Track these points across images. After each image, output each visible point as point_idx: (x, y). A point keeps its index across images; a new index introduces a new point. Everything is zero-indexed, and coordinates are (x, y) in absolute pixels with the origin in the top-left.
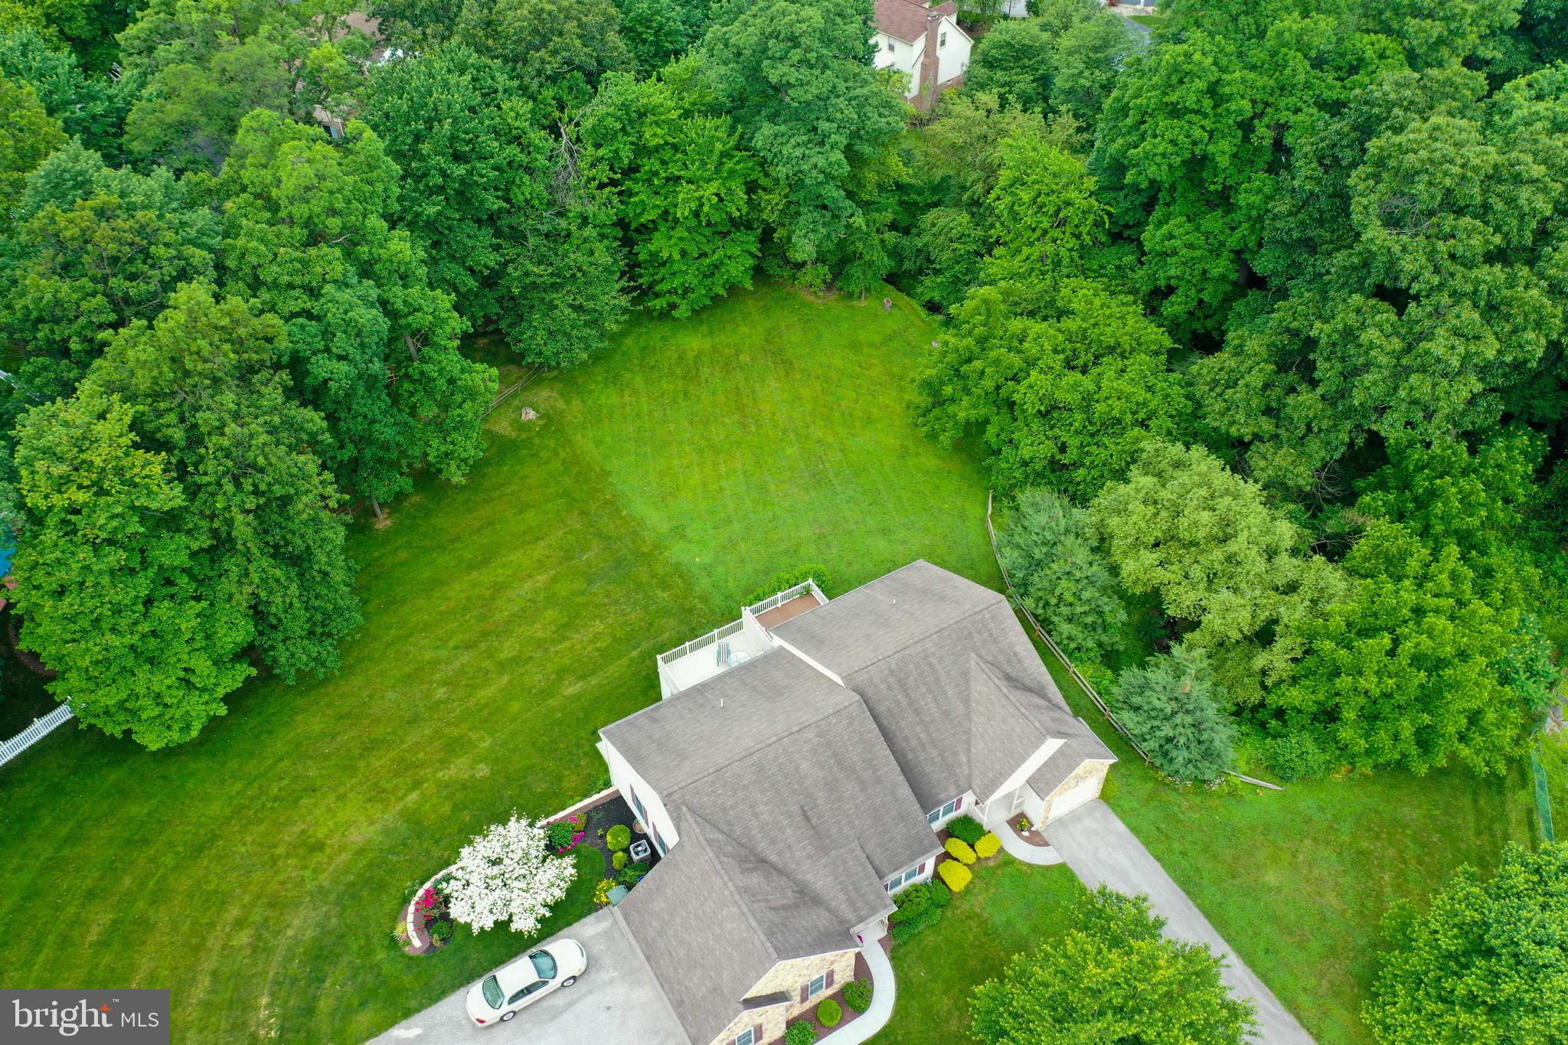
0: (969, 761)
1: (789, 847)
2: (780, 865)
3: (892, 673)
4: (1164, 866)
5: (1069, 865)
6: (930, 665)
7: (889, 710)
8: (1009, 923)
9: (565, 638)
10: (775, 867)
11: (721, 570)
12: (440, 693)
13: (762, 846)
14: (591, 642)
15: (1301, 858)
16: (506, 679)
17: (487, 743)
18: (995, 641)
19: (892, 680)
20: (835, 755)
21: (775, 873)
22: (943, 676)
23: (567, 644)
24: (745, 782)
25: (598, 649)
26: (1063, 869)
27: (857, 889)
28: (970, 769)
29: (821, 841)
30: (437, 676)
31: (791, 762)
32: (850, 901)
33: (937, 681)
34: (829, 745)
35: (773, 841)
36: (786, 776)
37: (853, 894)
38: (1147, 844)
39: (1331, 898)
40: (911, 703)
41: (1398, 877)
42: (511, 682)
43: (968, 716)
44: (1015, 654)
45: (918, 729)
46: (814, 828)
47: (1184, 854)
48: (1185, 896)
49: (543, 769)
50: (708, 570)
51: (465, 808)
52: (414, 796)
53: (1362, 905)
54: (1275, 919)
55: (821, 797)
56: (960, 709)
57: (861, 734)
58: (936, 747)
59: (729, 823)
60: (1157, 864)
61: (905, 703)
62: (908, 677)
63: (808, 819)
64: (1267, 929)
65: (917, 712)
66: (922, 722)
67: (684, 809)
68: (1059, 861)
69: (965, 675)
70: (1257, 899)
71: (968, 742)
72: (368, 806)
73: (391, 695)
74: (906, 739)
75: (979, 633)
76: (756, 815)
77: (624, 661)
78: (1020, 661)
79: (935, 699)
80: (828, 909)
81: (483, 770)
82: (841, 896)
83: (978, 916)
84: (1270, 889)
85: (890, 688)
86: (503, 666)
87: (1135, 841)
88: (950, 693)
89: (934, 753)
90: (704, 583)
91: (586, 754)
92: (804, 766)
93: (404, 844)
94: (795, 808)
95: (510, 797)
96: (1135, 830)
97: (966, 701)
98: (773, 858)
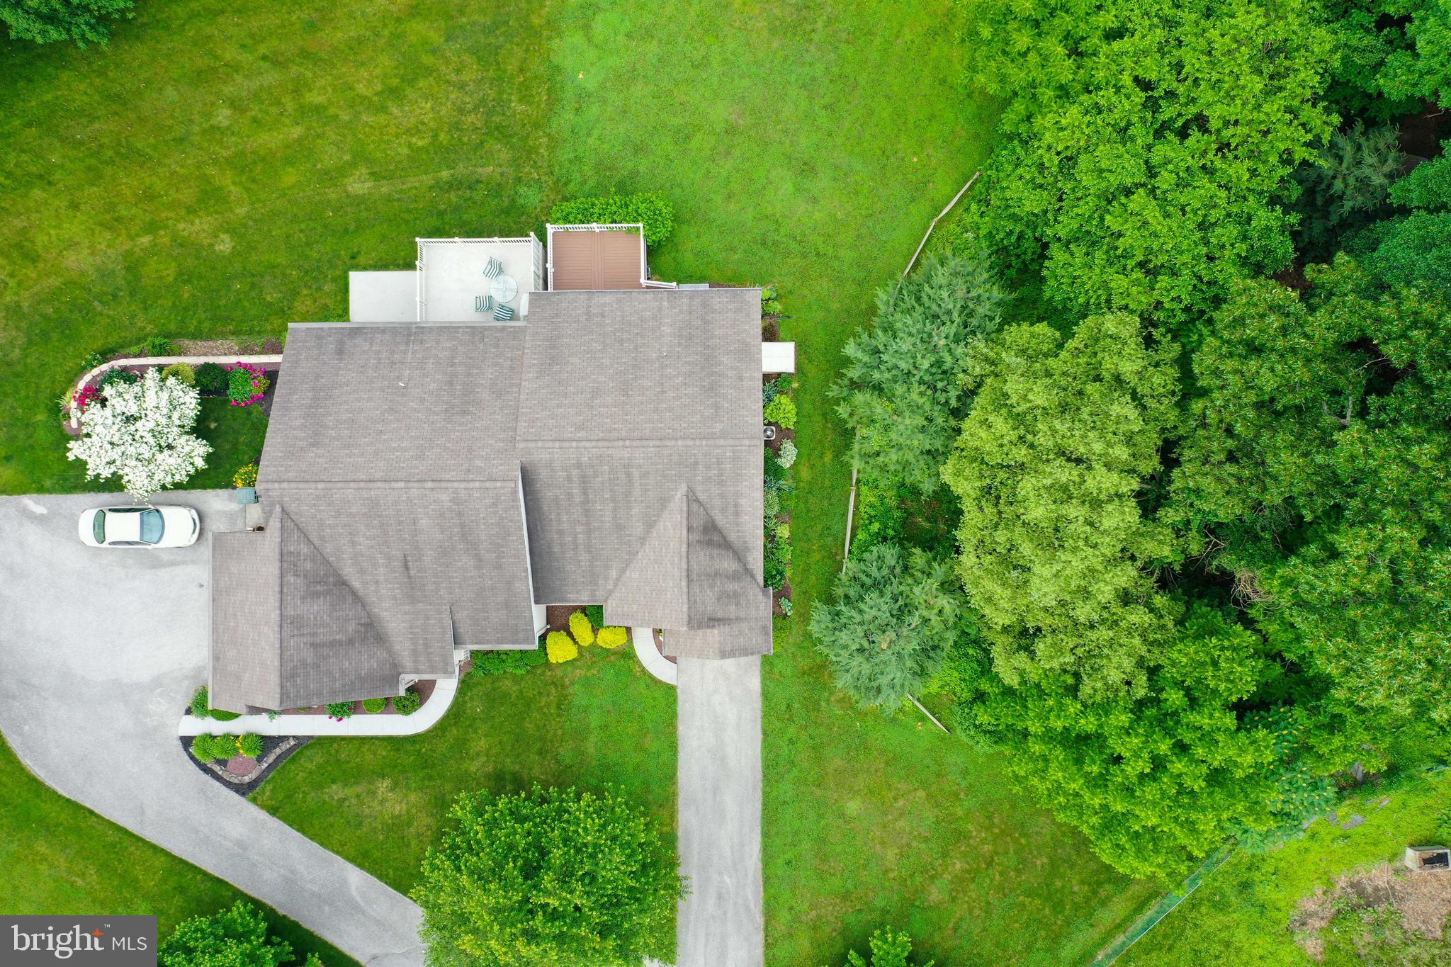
0: (618, 579)
1: (377, 582)
2: (361, 593)
3: (579, 465)
4: (764, 740)
5: (679, 691)
6: (629, 475)
7: (556, 500)
8: (586, 710)
9: (383, 109)
10: (354, 593)
11: (595, 110)
12: (223, 116)
13: (349, 572)
14: (408, 131)
15: (901, 803)
16: (297, 131)
17: (241, 211)
18: (721, 483)
19: (575, 472)
20: (462, 525)
21: (350, 599)
22: (637, 491)
23: (382, 119)
24: (354, 510)
25: (410, 145)
26: (670, 691)
27: (426, 646)
28: (616, 585)
29: (412, 588)
30: (228, 90)
31: (412, 513)
32: (415, 653)
33: (628, 494)
34: (460, 514)
35: (362, 571)
36: (400, 523)
37: (420, 648)
38: (765, 715)
39: (891, 853)
40: (586, 502)
41: (969, 872)
42: (300, 140)
43: (643, 540)
44: (736, 505)
45: (579, 529)
46: (410, 577)
47: (791, 741)
48: (759, 776)
49: (284, 275)
50: (583, 97)
51: (189, 281)
52: (145, 240)
53: (912, 875)
54: (821, 841)
55: (429, 556)
56: (638, 529)
57: (502, 518)
58: (589, 552)
59: (322, 538)
60: (760, 736)
61: (578, 499)
62: (595, 476)
63: (407, 568)
64: (806, 845)
65: (587, 512)
66: (588, 524)
67: (278, 509)
68: (673, 682)
69: (664, 502)
70: (821, 816)
71: (628, 563)
72: (98, 229)
73: (170, 93)
74: (561, 532)
75: (708, 467)
76: (353, 543)
77: (428, 179)
78: (737, 514)
79: (615, 510)
80: (389, 651)
81: (225, 245)
82: (408, 645)
83: (563, 687)
84: (843, 815)
85: (569, 479)
86: (304, 111)
87: (758, 704)
88: (635, 511)
89: (584, 557)
90: (565, 119)
91: (334, 280)
92: (424, 522)
93: (115, 297)
94: (399, 554)
95: (237, 291)
96: (766, 695)
97: (650, 525)
98: (356, 584)
